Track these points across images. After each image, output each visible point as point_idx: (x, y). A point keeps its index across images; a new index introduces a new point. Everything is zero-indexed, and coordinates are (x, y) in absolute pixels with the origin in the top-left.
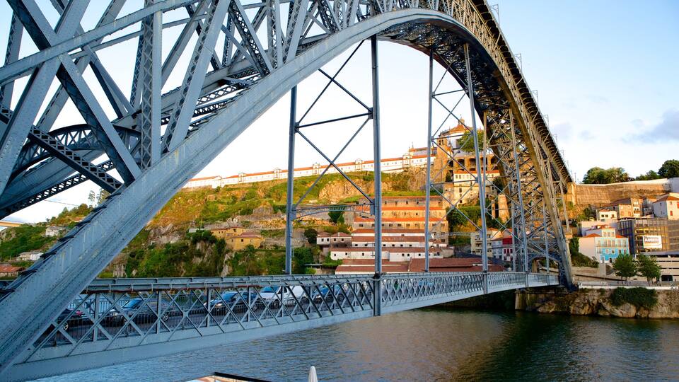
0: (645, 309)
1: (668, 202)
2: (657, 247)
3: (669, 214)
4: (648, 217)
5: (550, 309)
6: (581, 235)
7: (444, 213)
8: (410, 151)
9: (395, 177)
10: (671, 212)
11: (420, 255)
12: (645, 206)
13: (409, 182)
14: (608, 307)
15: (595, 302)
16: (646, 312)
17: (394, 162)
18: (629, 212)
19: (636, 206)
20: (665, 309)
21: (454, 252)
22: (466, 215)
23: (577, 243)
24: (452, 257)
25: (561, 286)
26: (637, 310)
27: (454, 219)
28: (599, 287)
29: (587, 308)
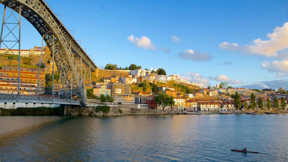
0: (106, 113)
1: (126, 78)
2: (119, 93)
3: (126, 82)
4: (120, 82)
5: (76, 114)
6: (95, 88)
7: (44, 76)
8: (35, 48)
9: (25, 58)
10: (127, 81)
11: (28, 93)
12: (120, 79)
13: (31, 62)
14: (94, 113)
15: (91, 111)
16: (106, 114)
17: (25, 51)
18: (115, 81)
19: (117, 78)
20: (112, 113)
21: (45, 92)
22: (54, 78)
23: (93, 90)
24: (43, 94)
25: (81, 106)
26: (103, 113)
27: (48, 78)
28: (92, 106)
29: (88, 113)
